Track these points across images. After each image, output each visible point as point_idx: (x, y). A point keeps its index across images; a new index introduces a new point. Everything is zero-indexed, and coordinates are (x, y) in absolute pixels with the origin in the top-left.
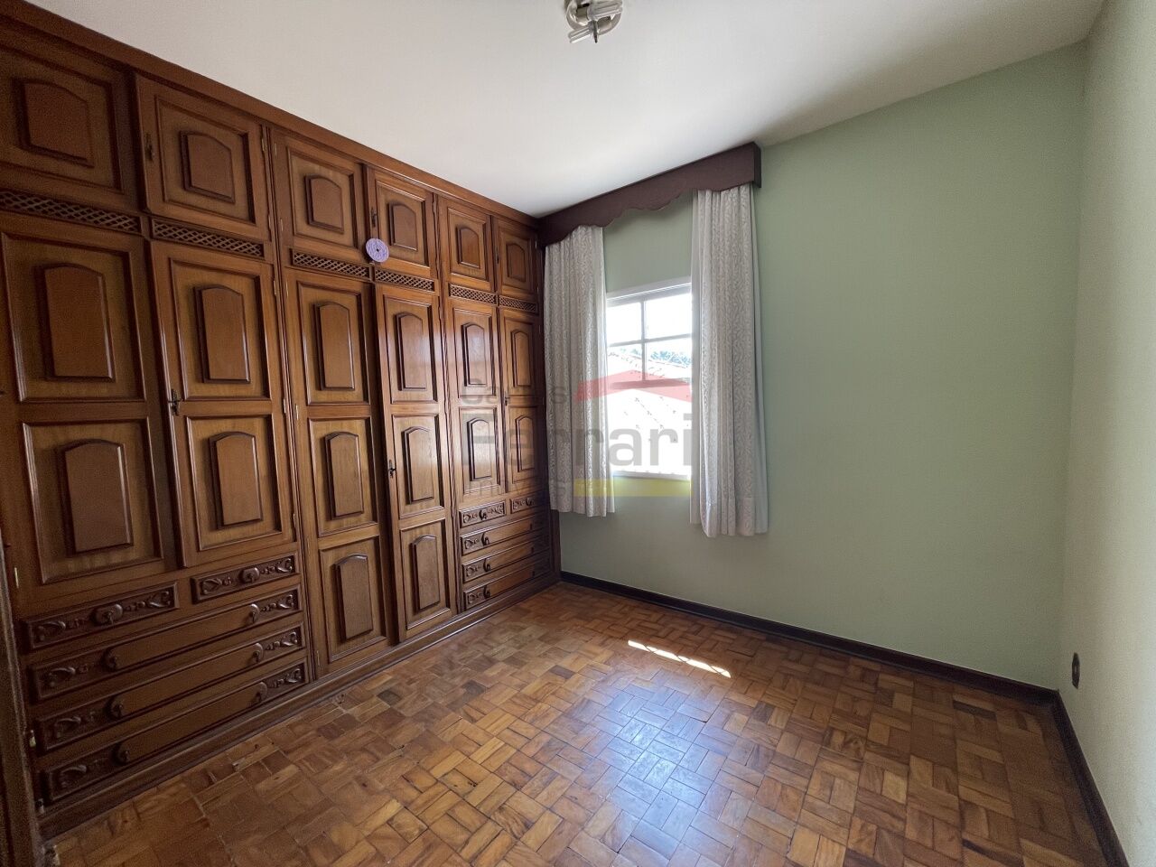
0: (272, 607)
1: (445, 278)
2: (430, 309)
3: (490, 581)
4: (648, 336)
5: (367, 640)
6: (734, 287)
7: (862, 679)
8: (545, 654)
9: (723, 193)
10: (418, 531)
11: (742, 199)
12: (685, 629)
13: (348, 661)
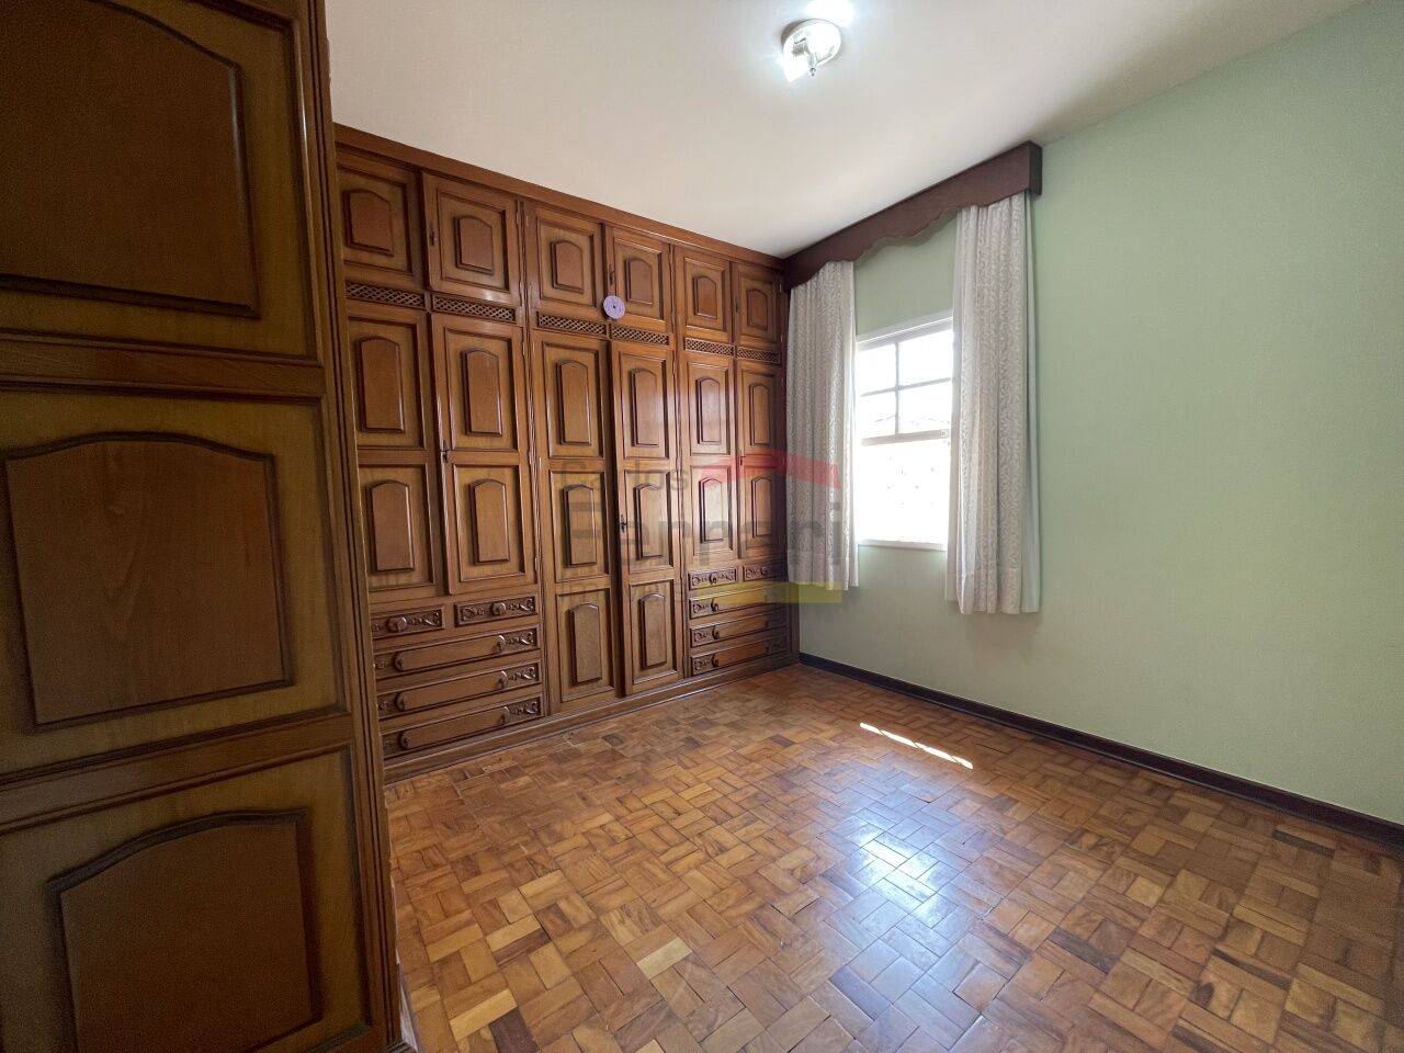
0: (515, 641)
1: (681, 331)
2: (664, 364)
3: (718, 650)
4: (902, 383)
5: (595, 687)
6: (1001, 317)
7: (1150, 792)
8: (767, 724)
9: (990, 207)
10: (647, 588)
11: (1014, 212)
12: (931, 720)
13: (580, 703)
